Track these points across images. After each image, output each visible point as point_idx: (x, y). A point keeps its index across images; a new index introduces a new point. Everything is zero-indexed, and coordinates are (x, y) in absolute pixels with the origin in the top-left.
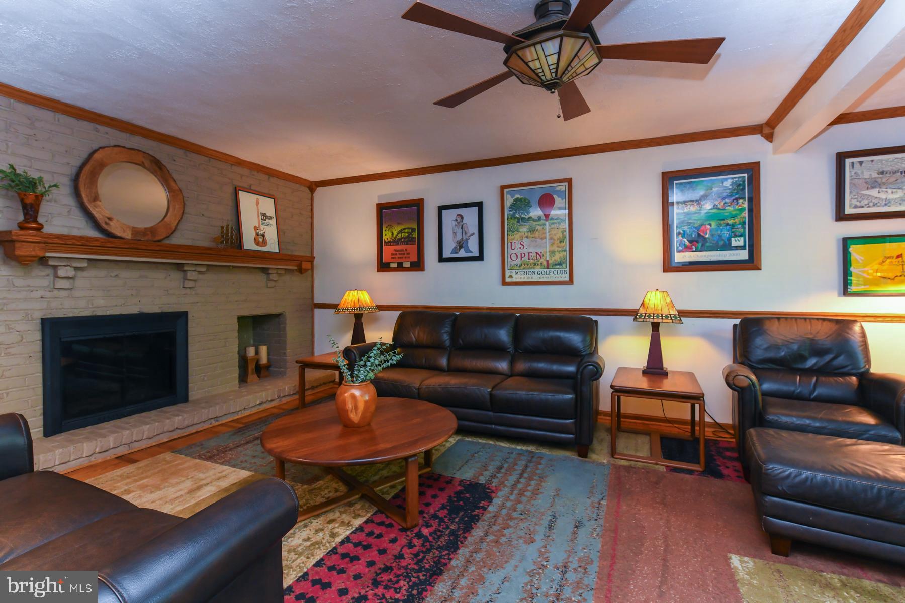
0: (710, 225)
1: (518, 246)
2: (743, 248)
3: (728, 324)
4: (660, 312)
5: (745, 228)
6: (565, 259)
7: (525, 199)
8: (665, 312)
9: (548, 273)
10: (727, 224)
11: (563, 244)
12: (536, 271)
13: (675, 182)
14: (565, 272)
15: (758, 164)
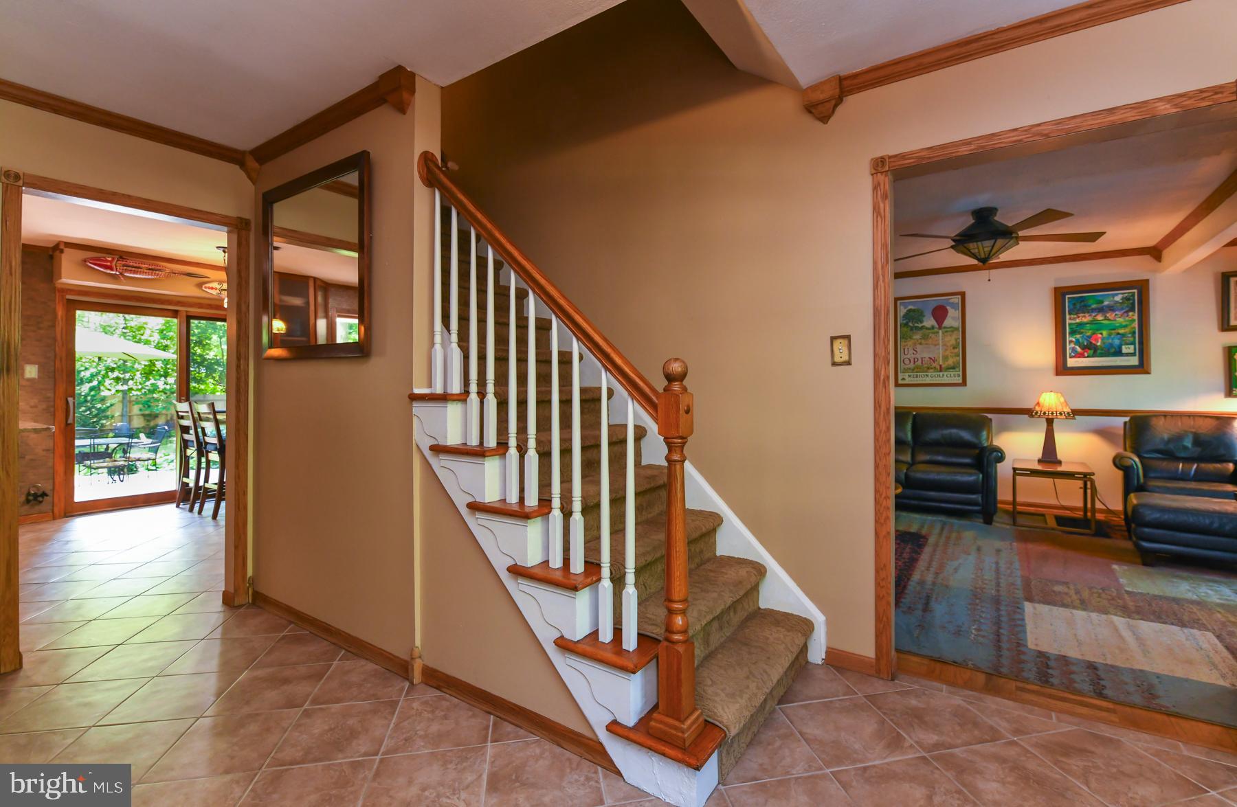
0: (1101, 334)
1: (911, 351)
2: (1133, 354)
3: (1120, 421)
4: (1055, 410)
5: (1135, 338)
6: (959, 363)
7: (918, 310)
8: (1060, 409)
9: (941, 375)
10: (1118, 334)
11: (956, 350)
12: (930, 374)
13: (1067, 296)
14: (959, 376)
15: (1147, 281)
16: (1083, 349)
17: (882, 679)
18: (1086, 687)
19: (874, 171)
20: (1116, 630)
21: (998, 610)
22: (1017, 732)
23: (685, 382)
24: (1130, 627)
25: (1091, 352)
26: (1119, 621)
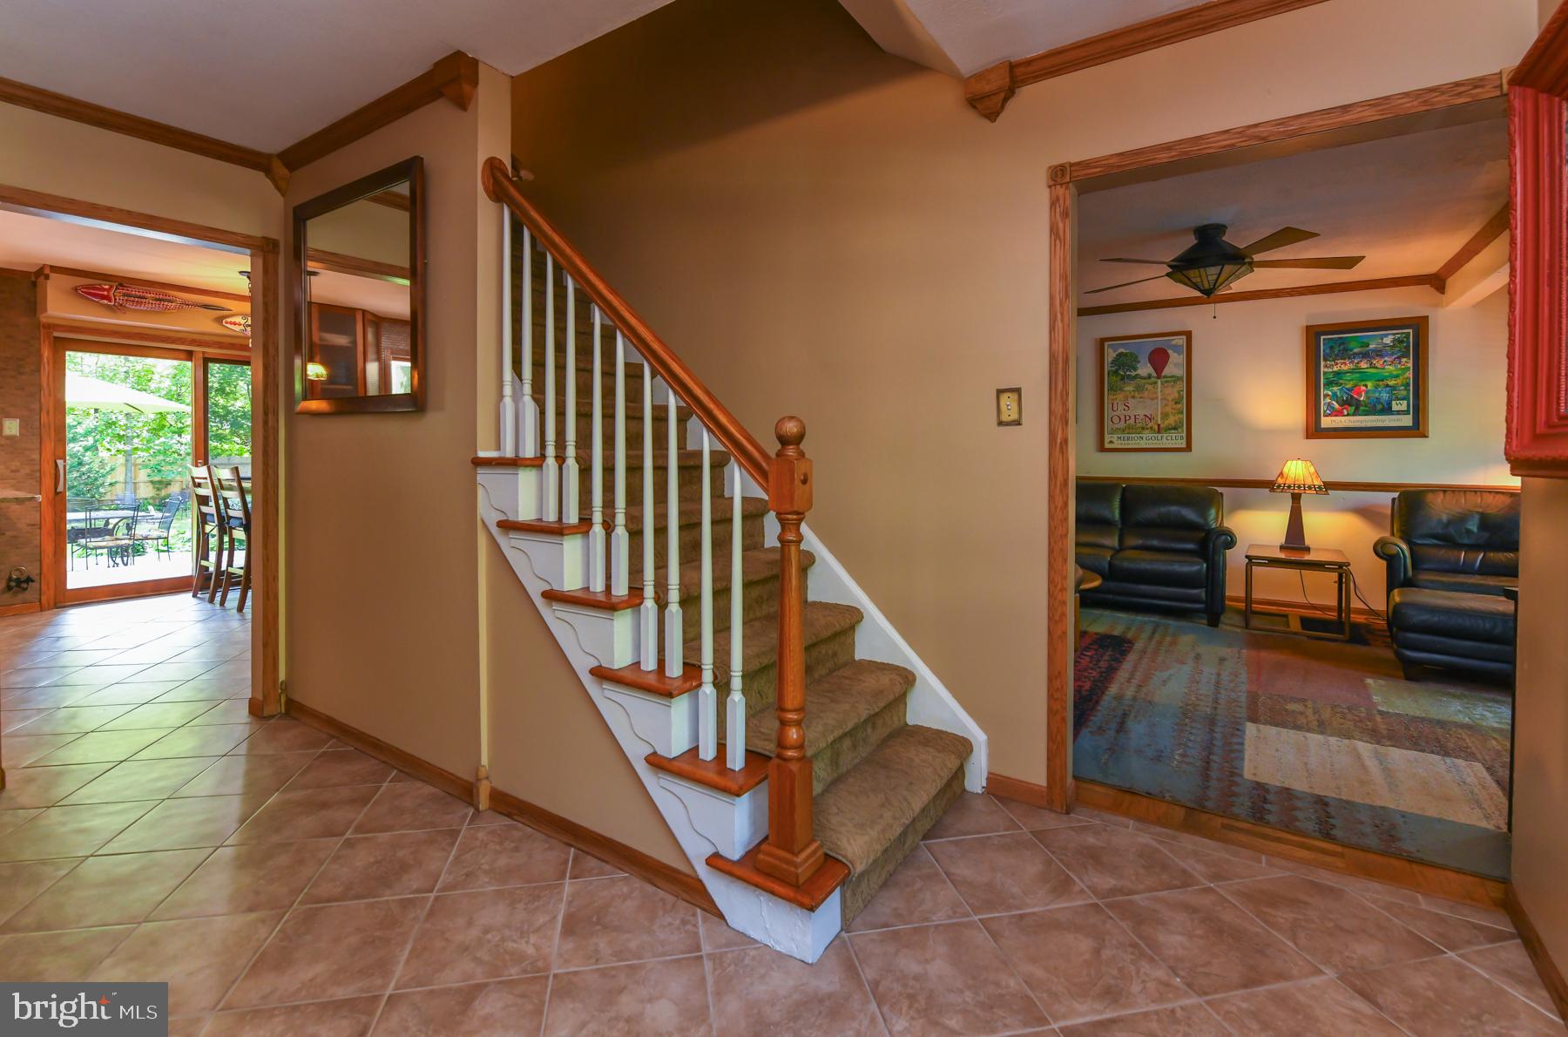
0: (1366, 386)
1: (1121, 407)
2: (1406, 412)
3: (1386, 499)
4: (1302, 482)
5: (1409, 390)
6: (1182, 423)
7: (1131, 354)
8: (1309, 482)
9: (1160, 438)
10: (1387, 386)
11: (1179, 406)
12: (1144, 436)
13: (1322, 337)
14: (1182, 438)
15: (1426, 318)
16: (1341, 405)
17: (1055, 812)
18: (1311, 826)
19: (1052, 183)
20: (1359, 757)
21: (1212, 731)
22: (1215, 877)
23: (802, 446)
24: (1377, 755)
25: (1352, 409)
26: (1365, 748)
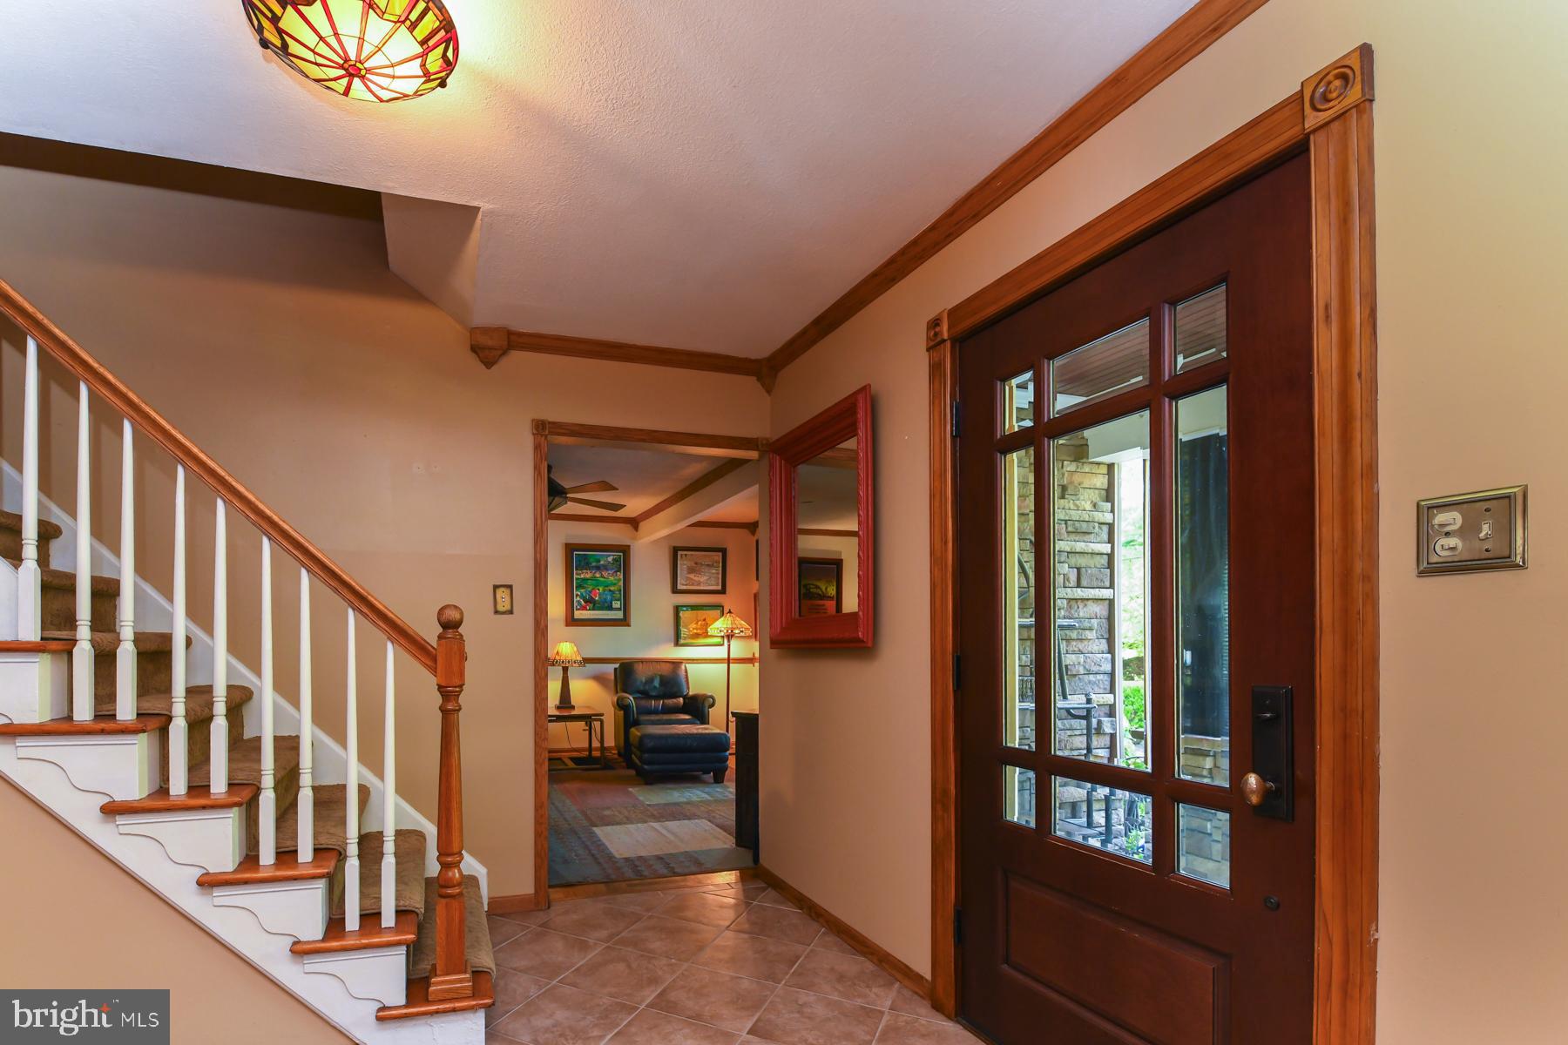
0: (599, 590)
2: (620, 609)
3: (611, 668)
4: (568, 659)
5: (621, 595)
8: (574, 658)
10: (610, 590)
13: (574, 553)
15: (629, 546)
16: (585, 602)
17: (541, 910)
18: (665, 871)
19: (535, 432)
21: (579, 838)
24: (666, 828)
25: (591, 605)
26: (656, 825)
